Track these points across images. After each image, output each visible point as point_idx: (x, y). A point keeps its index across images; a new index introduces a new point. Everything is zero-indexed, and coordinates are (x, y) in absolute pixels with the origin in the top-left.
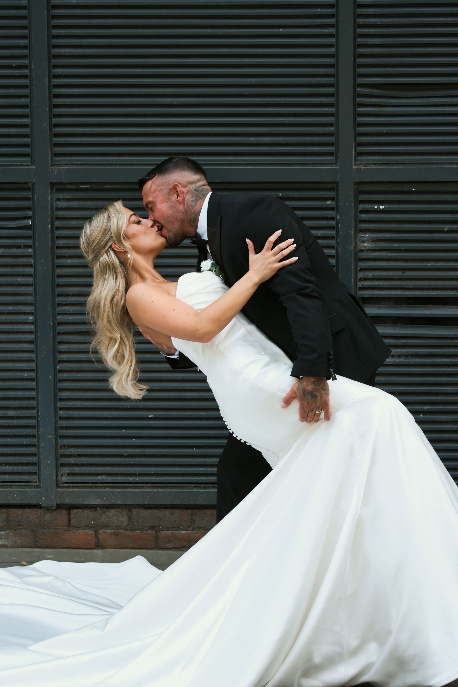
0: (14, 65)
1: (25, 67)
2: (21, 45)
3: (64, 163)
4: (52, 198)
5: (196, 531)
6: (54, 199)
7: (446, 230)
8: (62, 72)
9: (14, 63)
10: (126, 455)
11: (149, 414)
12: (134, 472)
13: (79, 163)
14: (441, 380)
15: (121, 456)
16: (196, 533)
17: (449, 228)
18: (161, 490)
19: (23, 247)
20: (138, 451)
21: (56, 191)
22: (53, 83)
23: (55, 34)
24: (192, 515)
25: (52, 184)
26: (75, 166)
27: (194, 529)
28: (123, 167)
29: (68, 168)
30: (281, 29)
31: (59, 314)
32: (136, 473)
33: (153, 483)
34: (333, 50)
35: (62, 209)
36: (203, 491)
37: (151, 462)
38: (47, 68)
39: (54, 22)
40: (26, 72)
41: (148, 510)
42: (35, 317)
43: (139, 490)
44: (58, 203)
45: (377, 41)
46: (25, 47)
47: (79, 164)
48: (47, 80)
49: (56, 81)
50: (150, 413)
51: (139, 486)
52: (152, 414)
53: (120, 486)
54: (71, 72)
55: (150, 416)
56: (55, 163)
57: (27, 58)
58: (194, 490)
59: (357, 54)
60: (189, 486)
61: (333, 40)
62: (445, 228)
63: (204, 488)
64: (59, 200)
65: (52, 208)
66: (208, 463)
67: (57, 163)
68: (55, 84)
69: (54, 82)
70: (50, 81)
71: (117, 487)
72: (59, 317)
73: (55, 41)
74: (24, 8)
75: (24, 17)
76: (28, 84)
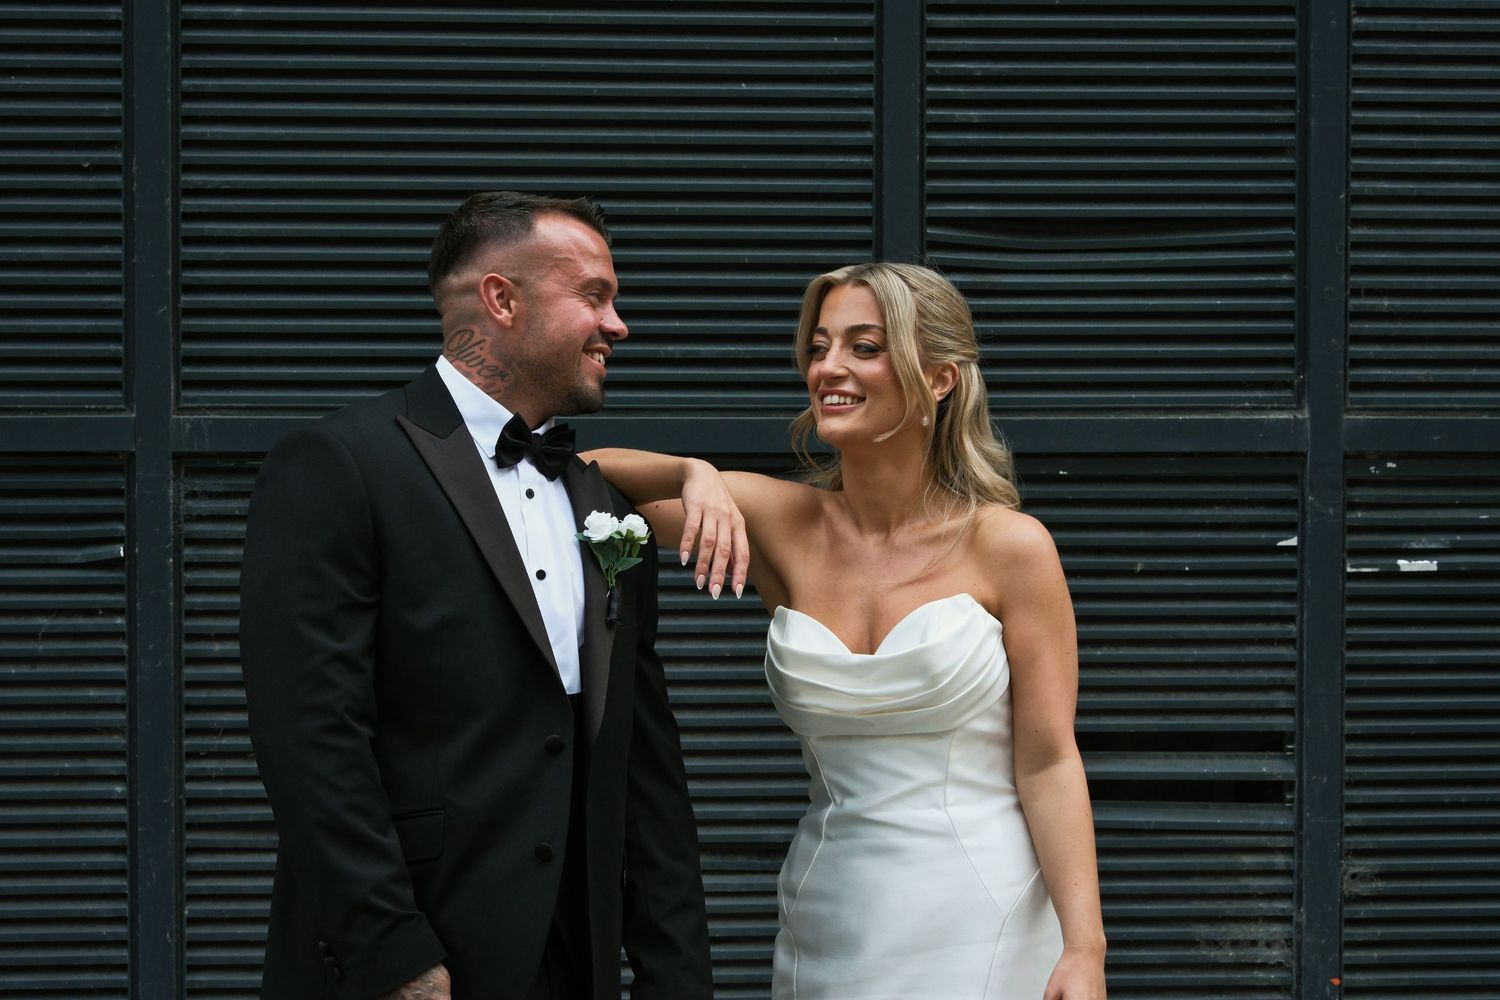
0: (86, 165)
1: (115, 169)
2: (106, 115)
3: (208, 405)
4: (177, 491)
6: (182, 494)
7: (1139, 569)
8: (206, 182)
9: (87, 159)
13: (244, 405)
14: (1128, 934)
17: (1146, 564)
19: (101, 612)
21: (186, 475)
22: (182, 210)
23: (191, 90)
25: (178, 457)
26: (237, 412)
29: (217, 417)
30: (743, 85)
31: (191, 778)
34: (869, 135)
35: (200, 519)
38: (169, 173)
39: (187, 59)
40: (115, 180)
42: (130, 788)
44: (190, 503)
45: (974, 114)
46: (114, 121)
47: (246, 408)
48: (168, 201)
49: (189, 203)
54: (228, 183)
56: (186, 405)
57: (120, 147)
59: (928, 148)
61: (869, 112)
62: (1136, 564)
64: (193, 495)
65: (176, 516)
67: (189, 405)
68: (189, 211)
69: (185, 206)
70: (176, 204)
72: (189, 786)
73: (189, 106)
74: (114, 24)
75: (113, 48)
76: (122, 210)
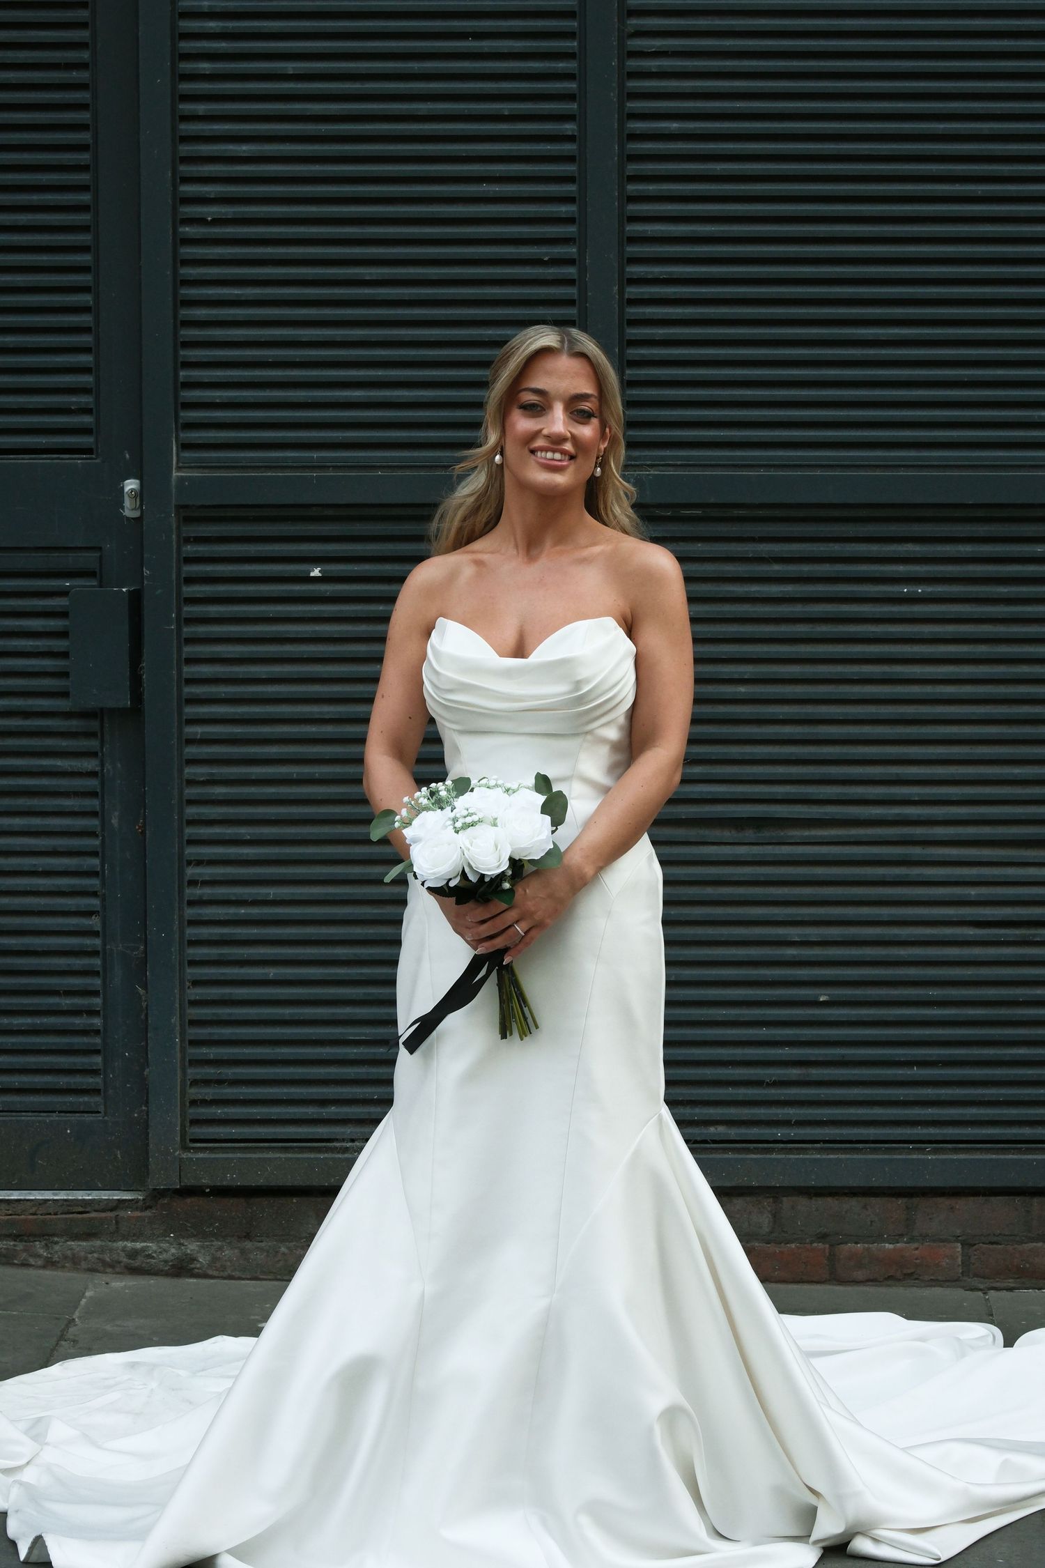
0: (546, 259)
1: (571, 262)
2: (563, 215)
3: (648, 463)
5: (916, 1245)
8: (647, 273)
9: (547, 254)
10: (770, 1081)
11: (821, 995)
12: (786, 1118)
13: (679, 463)
15: (759, 1083)
16: (917, 1249)
18: (843, 1156)
20: (794, 1073)
22: (626, 297)
23: (635, 194)
24: (907, 1208)
26: (672, 469)
27: (912, 1240)
28: (772, 473)
29: (656, 473)
32: (791, 1121)
33: (825, 1142)
36: (934, 1157)
37: (822, 1096)
38: (616, 265)
39: (632, 168)
40: (571, 271)
41: (814, 1198)
43: (797, 1156)
46: (570, 220)
47: (681, 465)
48: (615, 288)
49: (633, 291)
50: (823, 992)
51: (797, 1149)
52: (825, 995)
53: (755, 1148)
54: (666, 273)
55: (821, 999)
57: (575, 243)
58: (915, 1157)
60: (903, 1148)
63: (935, 1151)
66: (943, 1098)
67: (633, 463)
68: (633, 297)
69: (630, 293)
70: (621, 292)
71: (748, 1151)
73: (633, 208)
74: (571, 139)
75: (570, 159)
76: (576, 297)
